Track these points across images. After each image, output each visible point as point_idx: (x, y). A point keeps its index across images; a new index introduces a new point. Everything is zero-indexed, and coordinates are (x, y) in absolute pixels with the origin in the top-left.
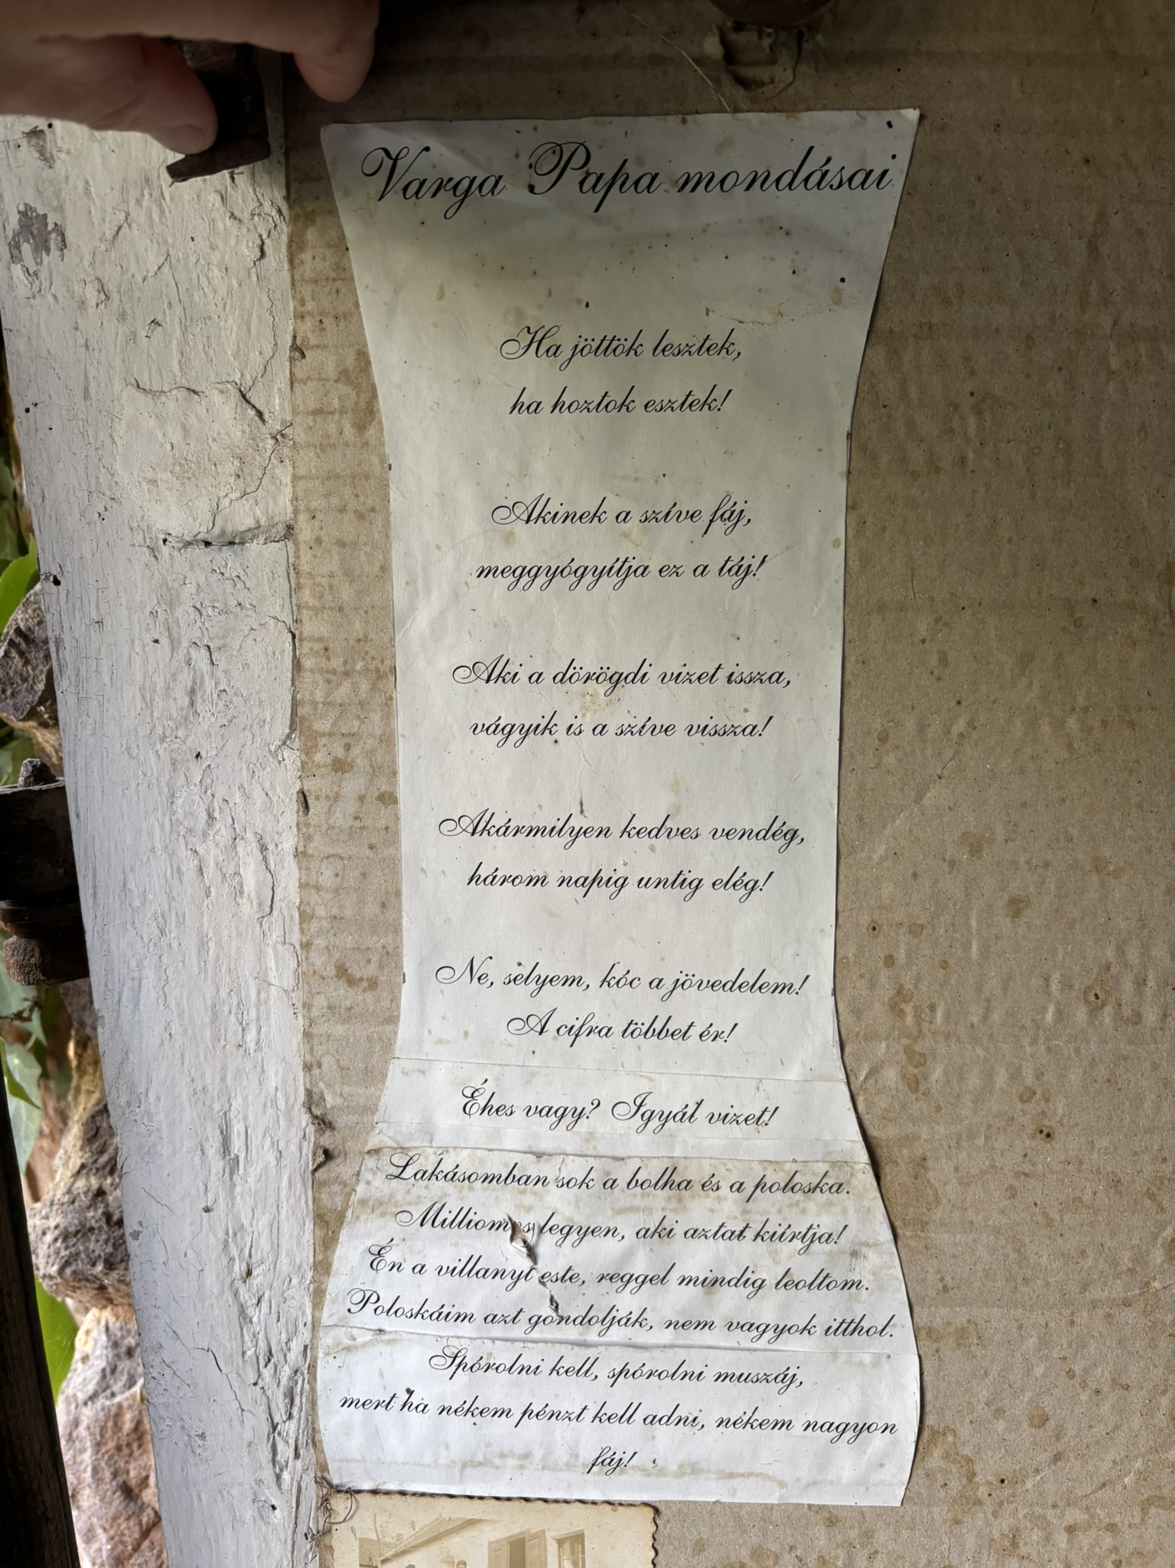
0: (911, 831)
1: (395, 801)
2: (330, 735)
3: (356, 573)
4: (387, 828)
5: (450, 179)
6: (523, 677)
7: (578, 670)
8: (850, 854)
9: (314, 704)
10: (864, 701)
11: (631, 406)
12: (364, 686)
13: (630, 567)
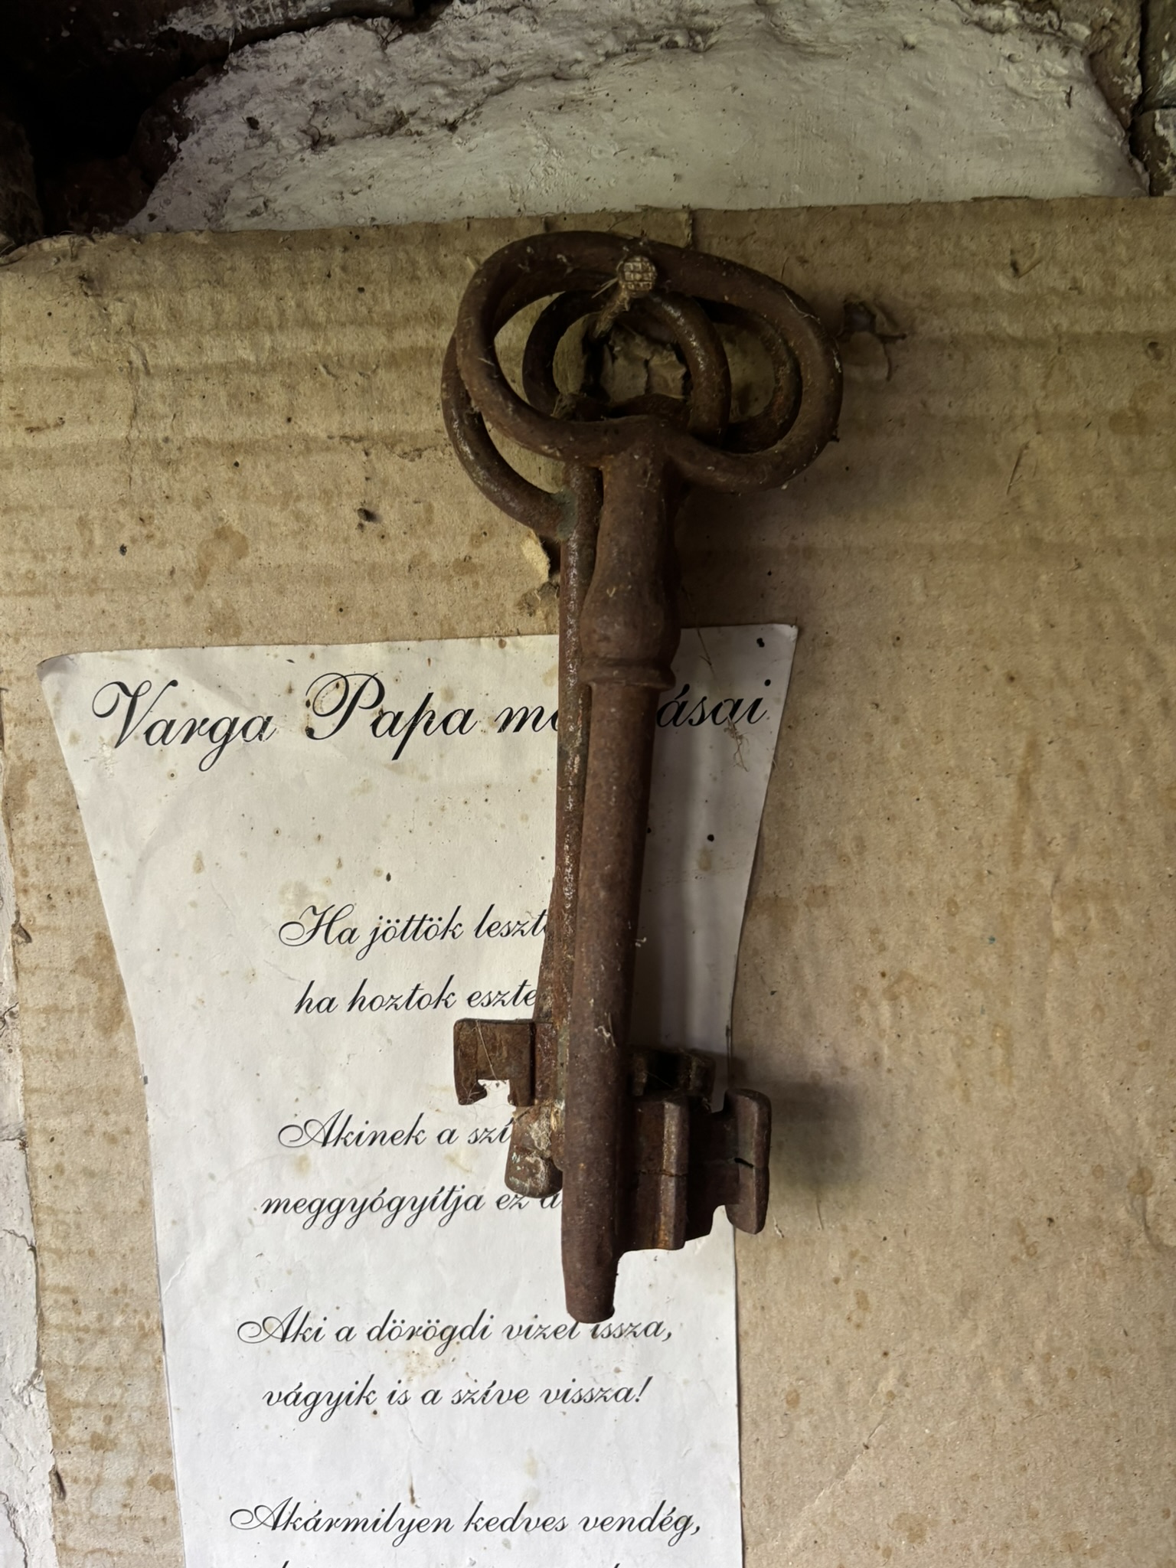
0: (834, 1514)
1: (172, 1486)
2: (87, 1405)
3: (109, 1209)
4: (164, 1519)
5: (205, 721)
6: (328, 1332)
7: (398, 1323)
8: (758, 1543)
9: (63, 1367)
10: (766, 1355)
11: (450, 1001)
12: (126, 1346)
13: (459, 1199)
